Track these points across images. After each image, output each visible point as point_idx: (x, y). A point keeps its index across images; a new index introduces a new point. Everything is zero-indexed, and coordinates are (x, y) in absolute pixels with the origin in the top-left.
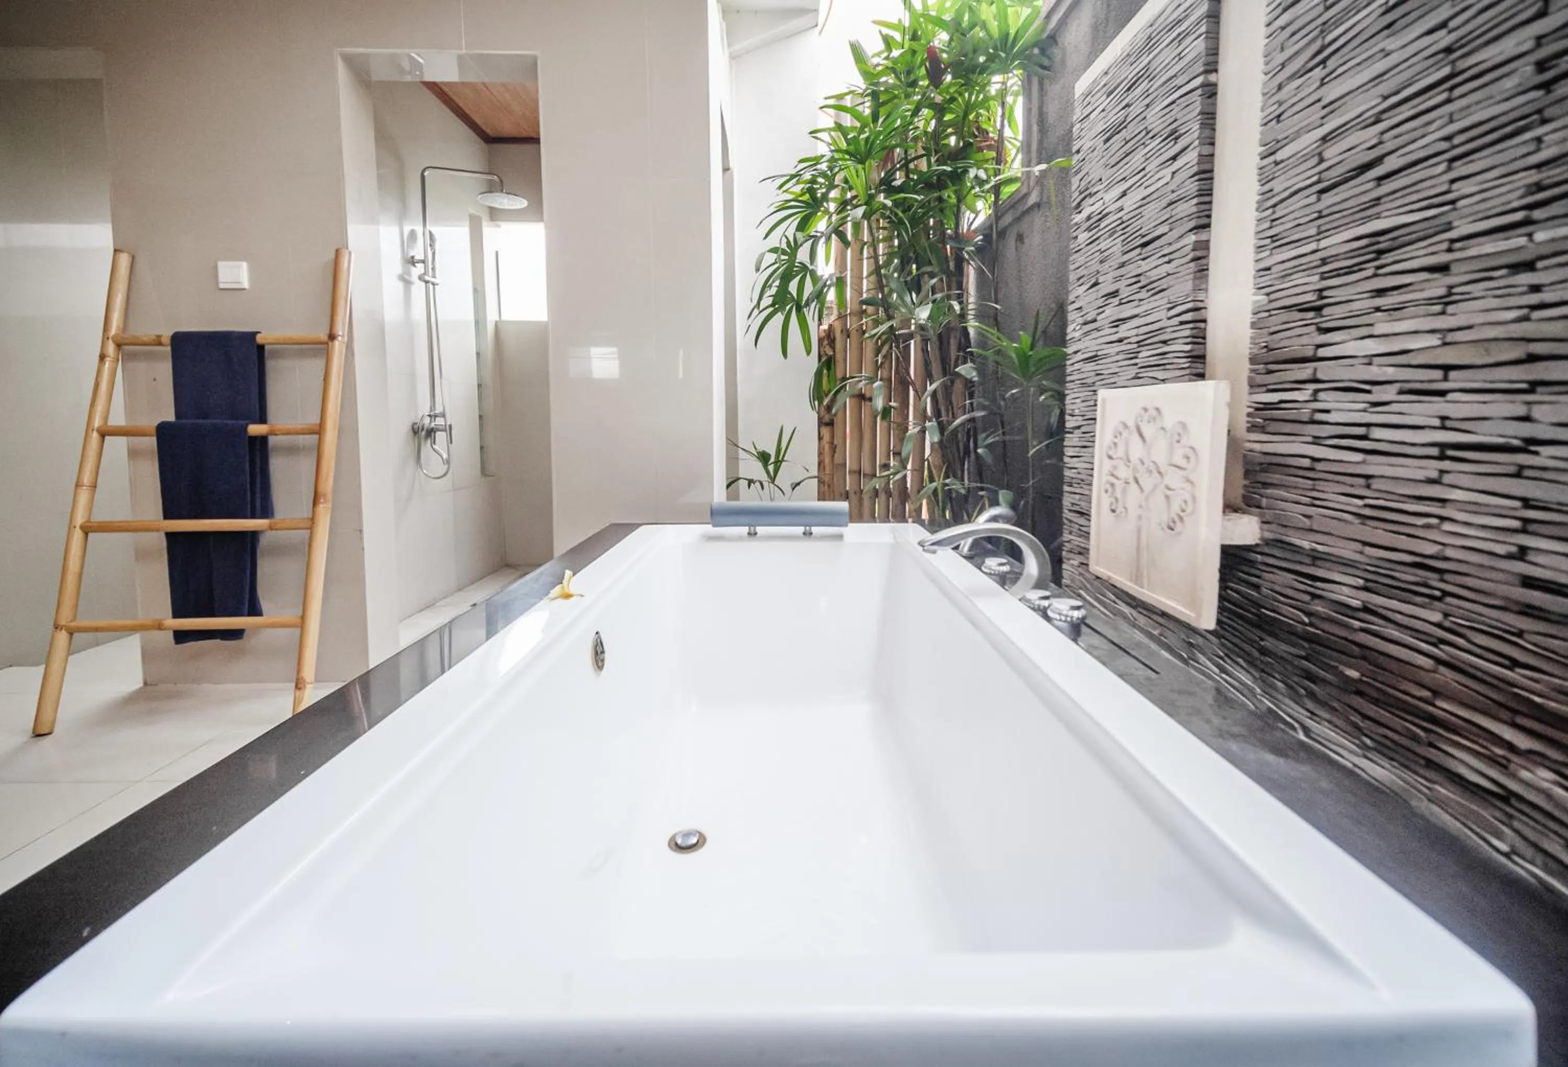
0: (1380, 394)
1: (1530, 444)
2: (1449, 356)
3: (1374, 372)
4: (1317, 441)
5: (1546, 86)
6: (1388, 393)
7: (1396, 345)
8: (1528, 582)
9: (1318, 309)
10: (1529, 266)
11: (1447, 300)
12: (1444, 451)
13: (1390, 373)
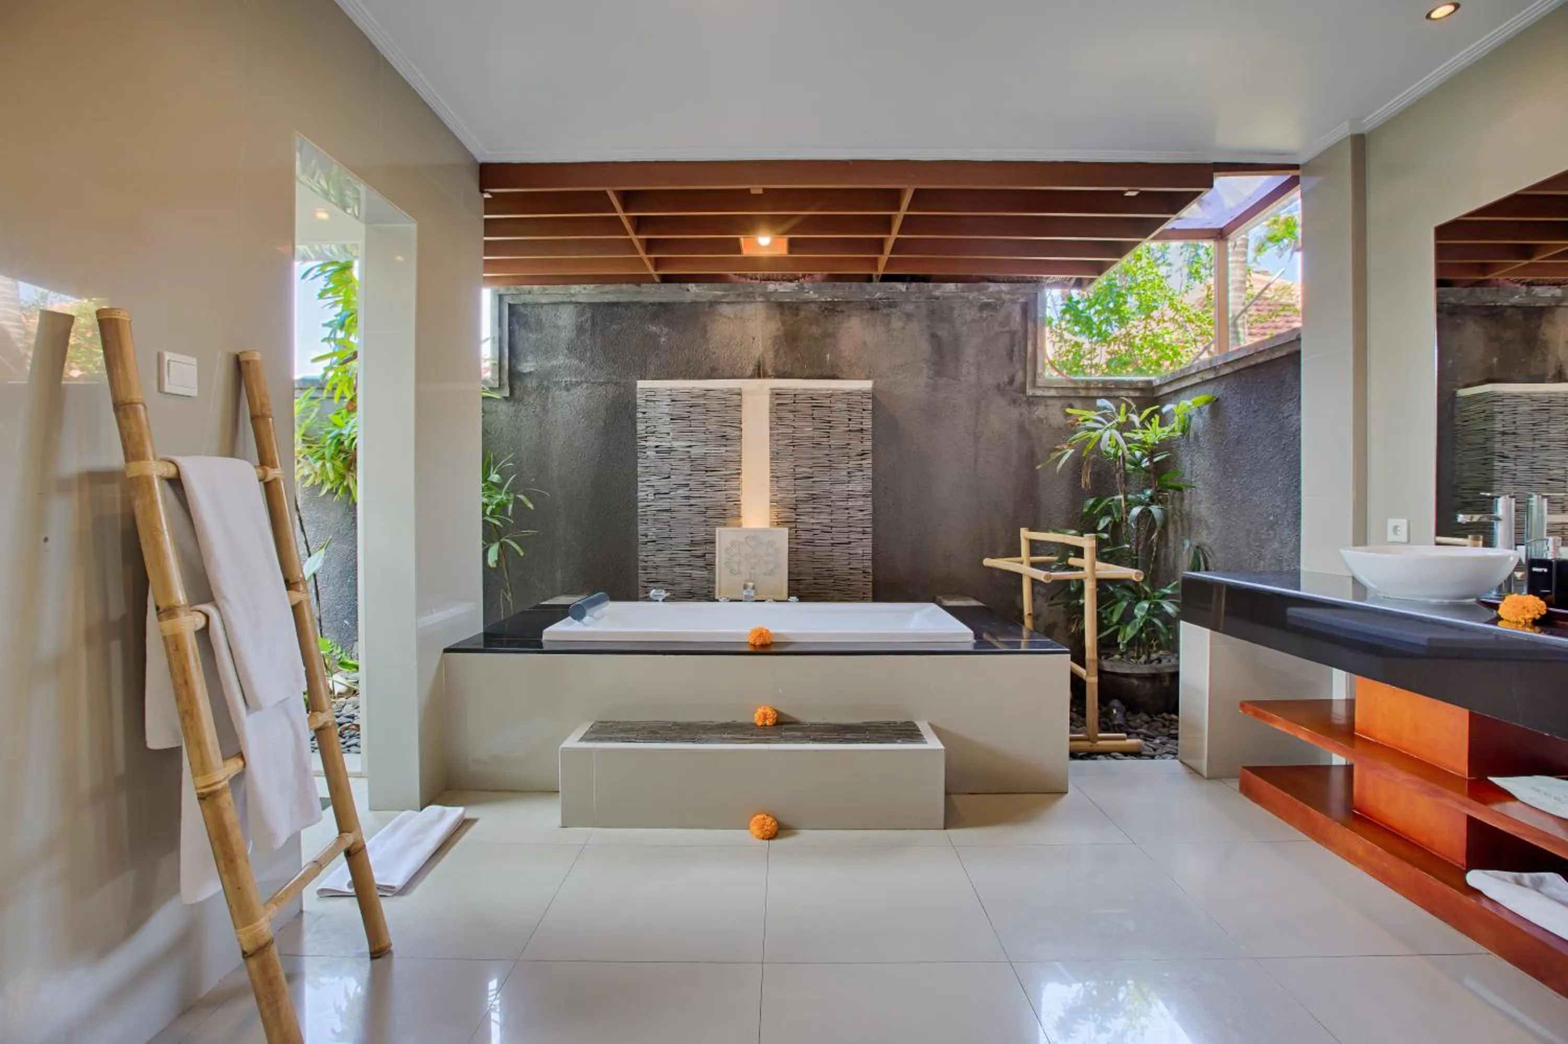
0: (816, 532)
1: (850, 543)
2: (832, 524)
3: (815, 527)
4: (797, 543)
5: (850, 477)
6: (818, 532)
7: (820, 521)
8: (851, 569)
9: (795, 509)
10: (847, 509)
11: (831, 514)
12: (832, 545)
13: (818, 527)
